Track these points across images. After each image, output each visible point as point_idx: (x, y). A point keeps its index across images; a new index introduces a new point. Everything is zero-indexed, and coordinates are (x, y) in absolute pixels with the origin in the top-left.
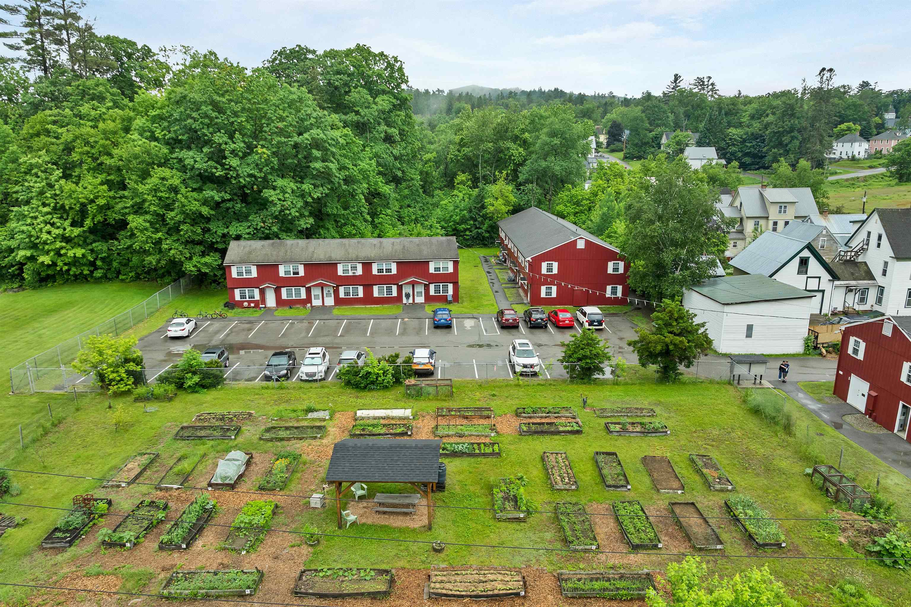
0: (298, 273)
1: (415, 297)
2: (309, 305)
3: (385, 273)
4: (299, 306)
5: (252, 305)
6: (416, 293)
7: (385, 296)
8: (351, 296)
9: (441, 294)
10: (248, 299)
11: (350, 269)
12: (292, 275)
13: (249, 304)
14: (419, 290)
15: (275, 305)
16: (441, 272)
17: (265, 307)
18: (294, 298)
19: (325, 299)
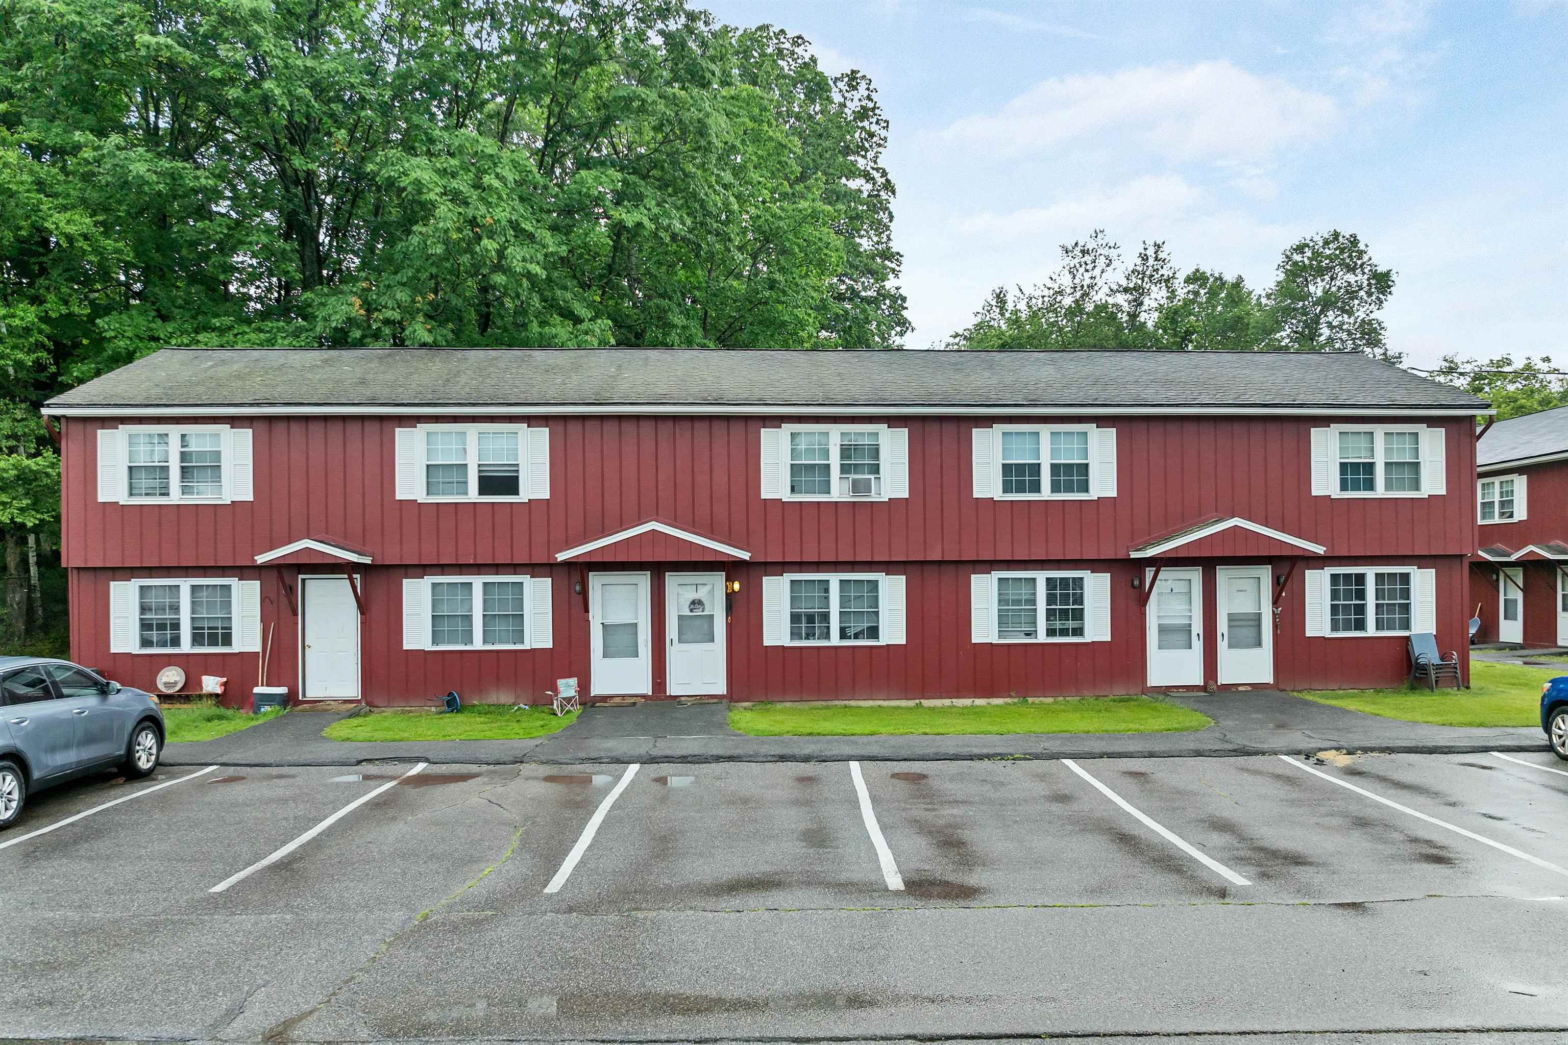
0: (510, 484)
1: (1222, 646)
2: (568, 687)
3: (1046, 493)
4: (505, 698)
5: (212, 684)
6: (1222, 626)
7: (1042, 637)
8: (835, 640)
9: (1371, 630)
10: (186, 646)
11: (835, 461)
12: (473, 495)
13: (192, 682)
14: (1244, 606)
15: (351, 688)
16: (1380, 491)
17: (290, 700)
18: (478, 644)
19: (675, 653)
